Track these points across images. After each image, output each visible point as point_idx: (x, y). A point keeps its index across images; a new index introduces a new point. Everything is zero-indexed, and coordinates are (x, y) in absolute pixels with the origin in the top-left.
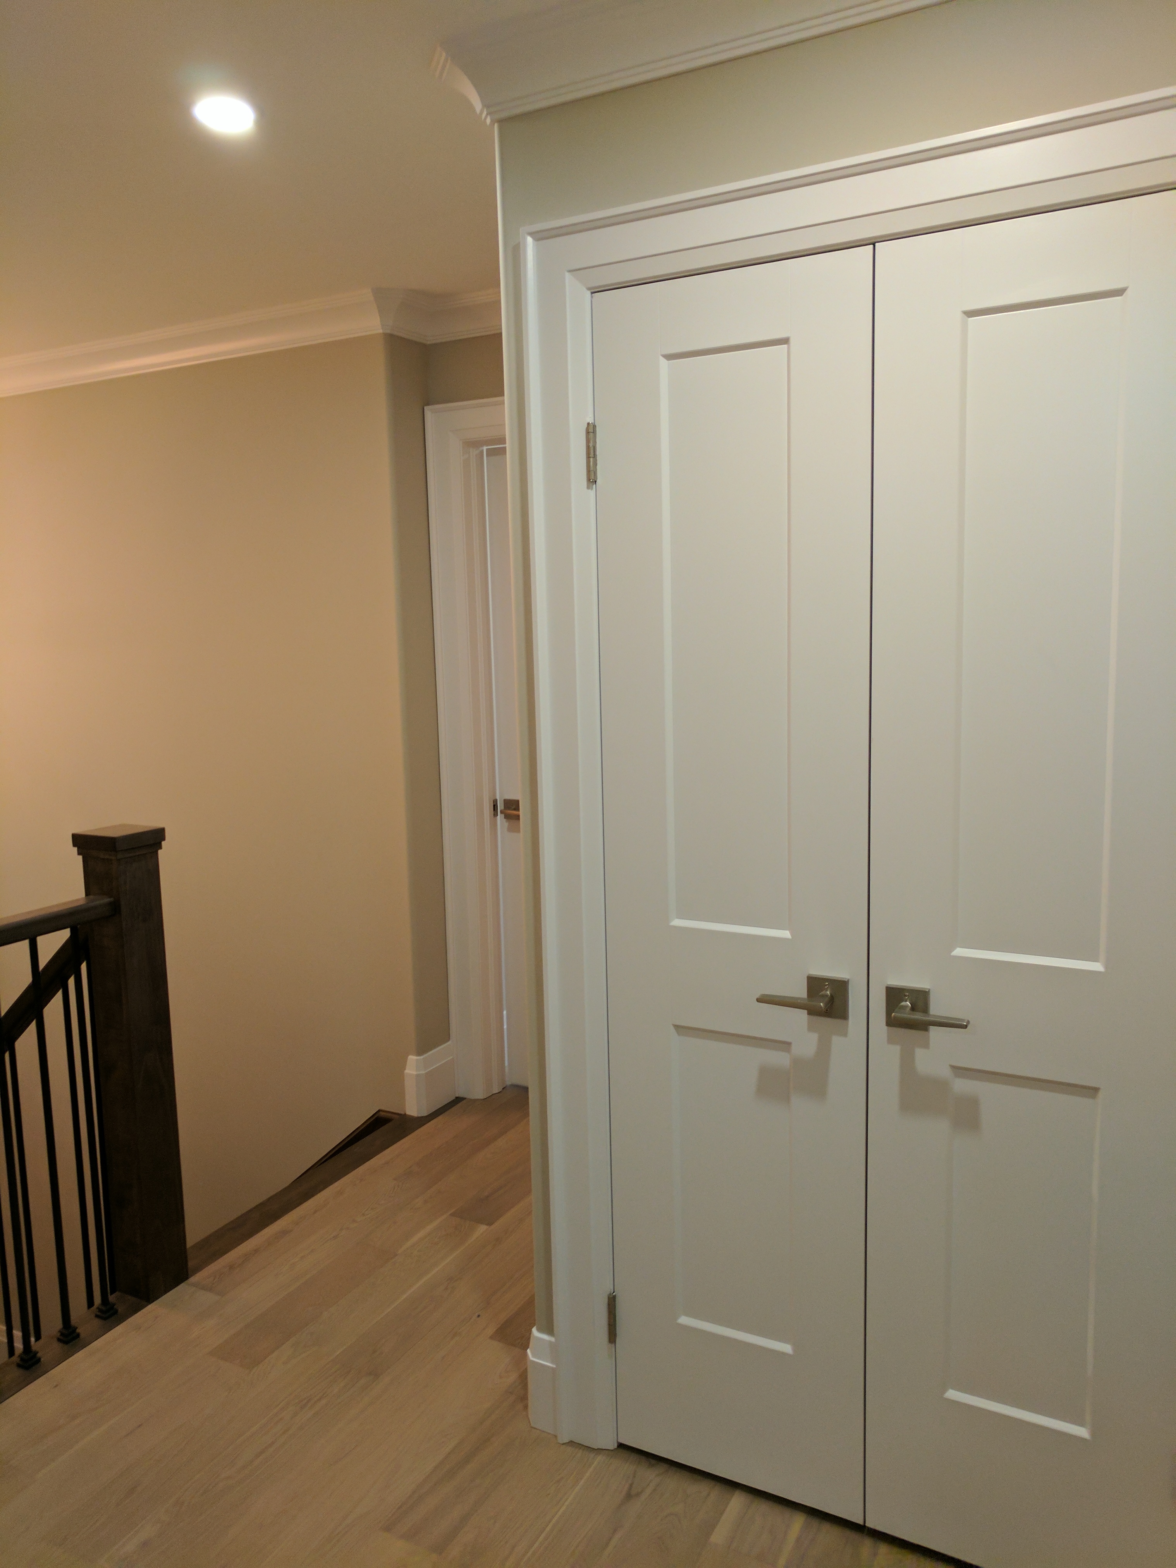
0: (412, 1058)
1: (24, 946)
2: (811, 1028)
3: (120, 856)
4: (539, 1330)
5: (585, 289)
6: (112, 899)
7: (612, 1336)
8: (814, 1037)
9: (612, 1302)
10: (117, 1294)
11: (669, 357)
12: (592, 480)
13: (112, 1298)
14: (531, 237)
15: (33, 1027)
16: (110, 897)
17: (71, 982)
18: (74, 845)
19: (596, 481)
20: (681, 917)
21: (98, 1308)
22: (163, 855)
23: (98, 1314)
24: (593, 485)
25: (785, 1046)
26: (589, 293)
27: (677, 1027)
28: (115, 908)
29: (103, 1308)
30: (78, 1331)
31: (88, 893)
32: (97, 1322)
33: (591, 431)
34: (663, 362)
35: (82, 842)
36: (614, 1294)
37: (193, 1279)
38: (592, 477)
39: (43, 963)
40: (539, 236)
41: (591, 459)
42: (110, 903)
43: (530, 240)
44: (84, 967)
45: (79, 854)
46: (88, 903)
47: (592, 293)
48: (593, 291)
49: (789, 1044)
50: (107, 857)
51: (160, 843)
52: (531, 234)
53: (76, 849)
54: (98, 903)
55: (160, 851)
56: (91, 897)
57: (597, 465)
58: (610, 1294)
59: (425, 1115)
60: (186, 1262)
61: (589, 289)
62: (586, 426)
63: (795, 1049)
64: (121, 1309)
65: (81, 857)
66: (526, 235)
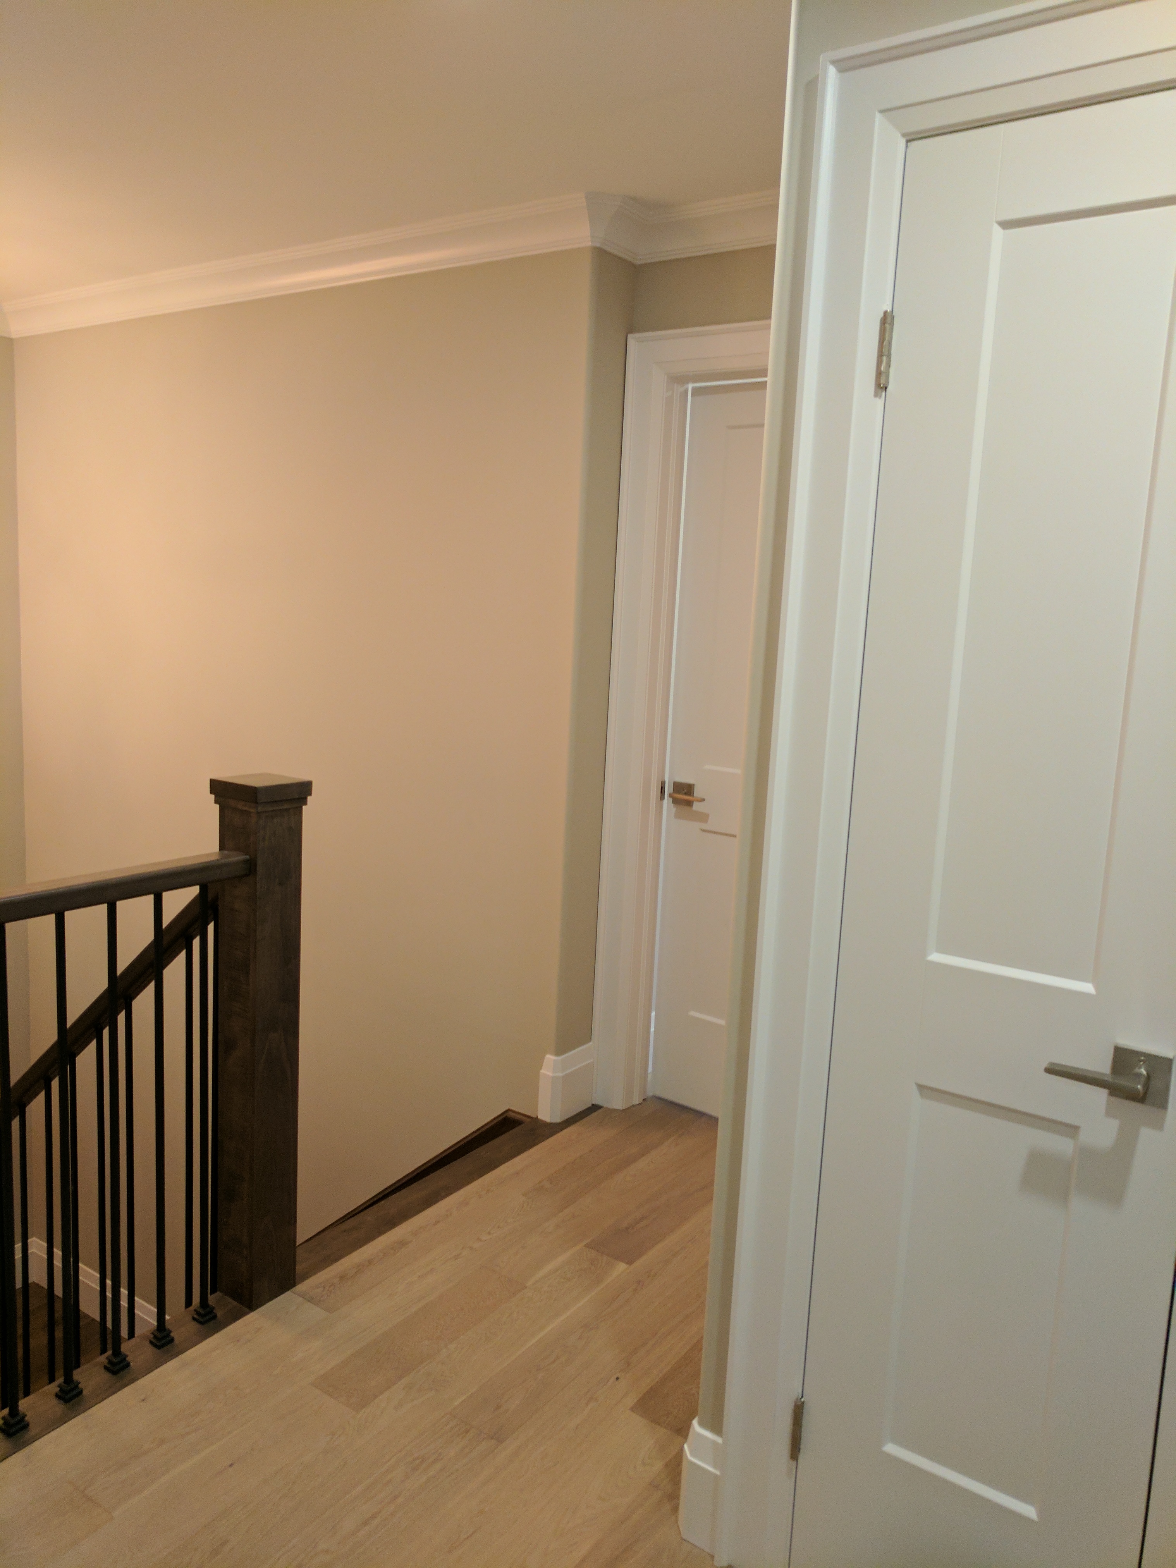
0: (550, 1058)
1: (149, 900)
2: (1109, 1113)
3: (260, 809)
4: (702, 1424)
5: (899, 135)
6: (248, 857)
7: (795, 1449)
8: (1114, 1124)
9: (799, 1411)
10: (218, 1294)
11: (1006, 225)
12: (881, 387)
13: (212, 1299)
14: (836, 67)
15: (151, 987)
16: (246, 855)
17: (196, 942)
18: (211, 793)
19: (886, 388)
20: (943, 949)
21: (195, 1310)
22: (308, 811)
23: (196, 1316)
24: (883, 391)
25: (1072, 1130)
26: (904, 141)
27: (921, 1087)
28: (250, 867)
29: (202, 1311)
30: (172, 1334)
31: (222, 847)
32: (193, 1326)
33: (887, 321)
34: (998, 232)
35: (220, 789)
36: (802, 1400)
37: (301, 1287)
38: (882, 381)
39: (166, 921)
40: (845, 66)
41: (884, 358)
42: (245, 862)
43: (832, 71)
44: (211, 928)
45: (216, 802)
46: (221, 859)
47: (908, 141)
48: (909, 138)
49: (1076, 1128)
50: (246, 809)
51: (306, 798)
52: (834, 62)
53: (213, 796)
54: (231, 859)
55: (304, 807)
56: (226, 852)
57: (890, 366)
58: (797, 1400)
59: (558, 1122)
60: (295, 1265)
61: (904, 135)
62: (882, 315)
63: (1084, 1137)
64: (219, 1313)
65: (218, 806)
66: (828, 63)
